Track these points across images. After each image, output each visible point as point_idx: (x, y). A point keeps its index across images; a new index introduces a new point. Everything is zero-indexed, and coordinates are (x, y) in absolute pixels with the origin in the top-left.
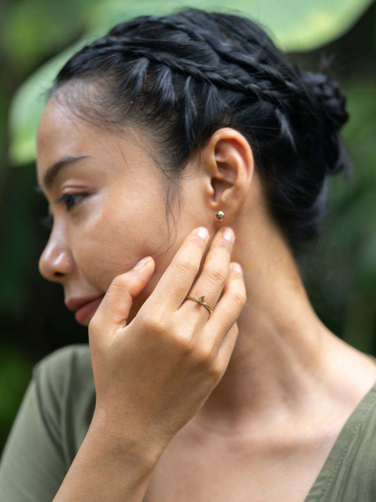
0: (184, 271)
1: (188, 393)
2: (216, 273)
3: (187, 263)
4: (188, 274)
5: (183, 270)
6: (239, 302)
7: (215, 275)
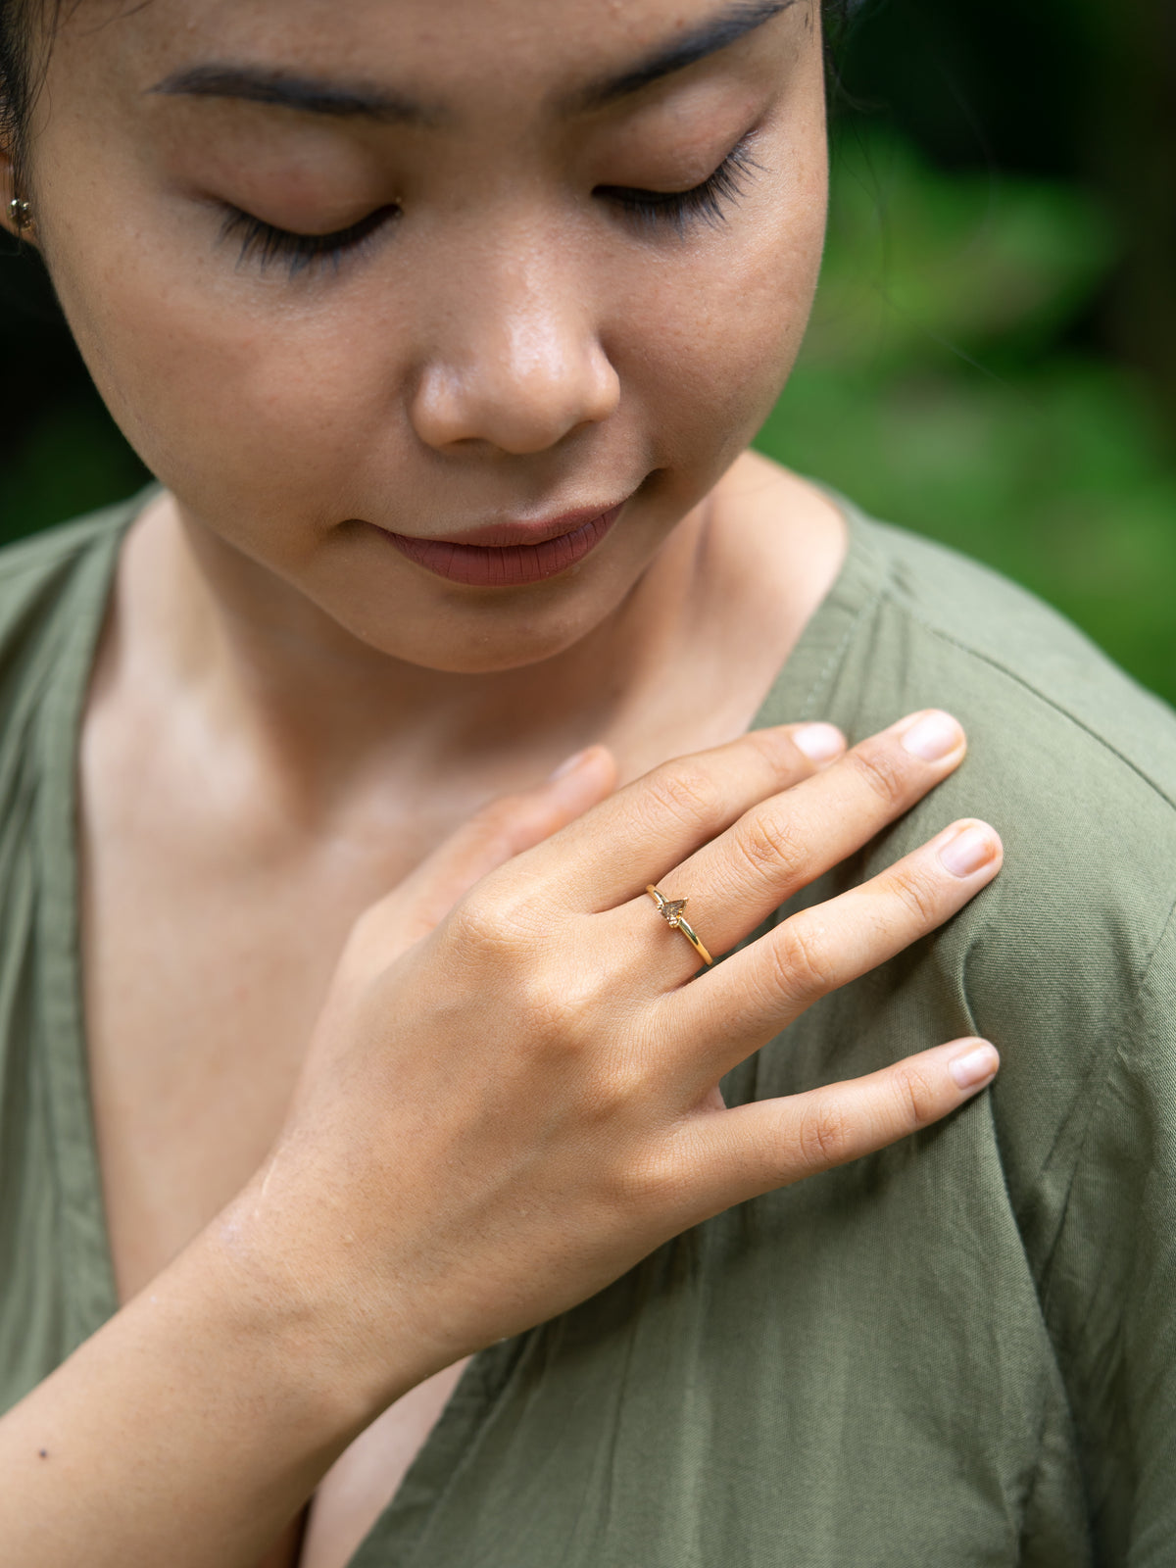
0: (661, 801)
1: (524, 1212)
2: (766, 836)
3: (684, 782)
4: (671, 814)
5: (659, 799)
6: (790, 971)
7: (756, 842)
